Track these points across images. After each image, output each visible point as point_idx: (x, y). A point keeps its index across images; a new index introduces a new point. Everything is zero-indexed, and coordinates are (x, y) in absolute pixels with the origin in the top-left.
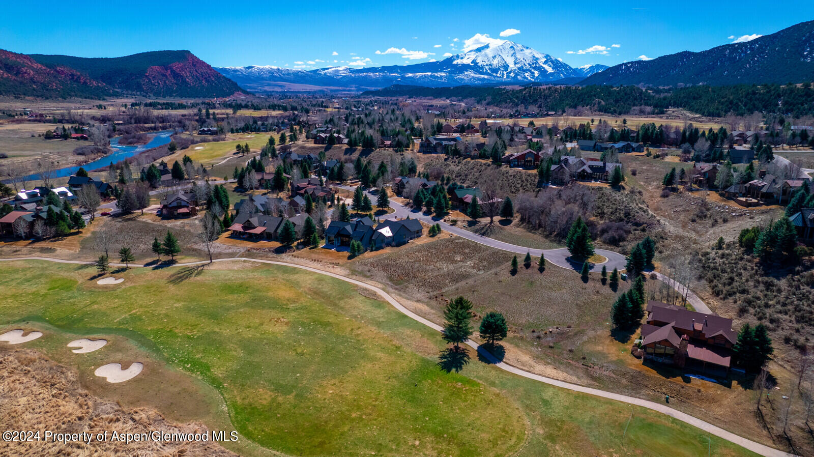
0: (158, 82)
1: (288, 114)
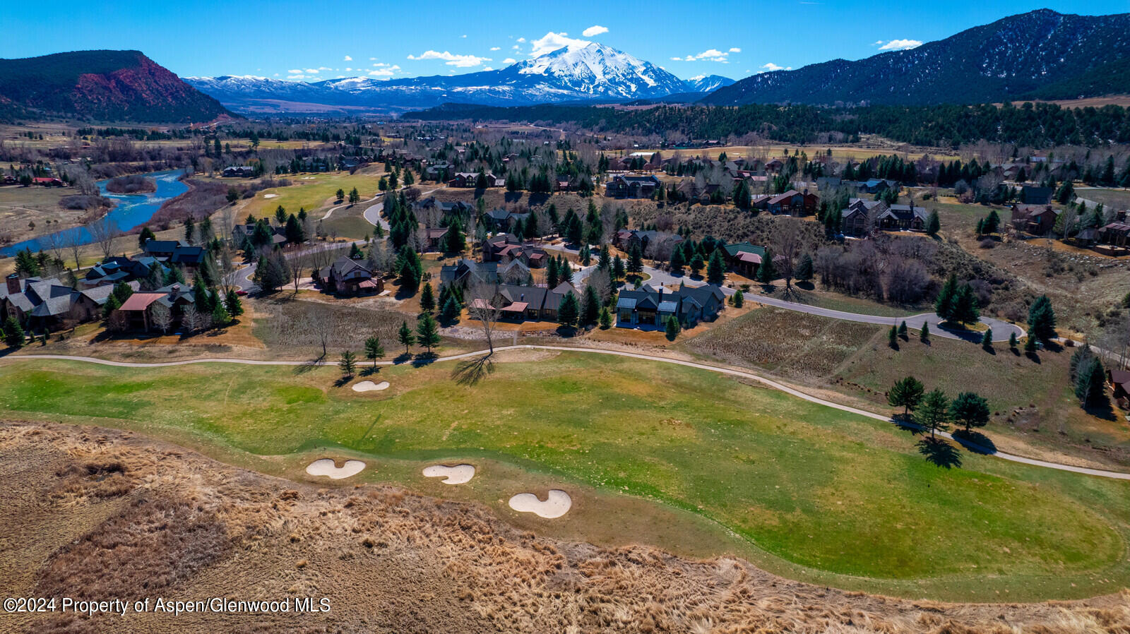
0: (99, 99)
1: (331, 145)
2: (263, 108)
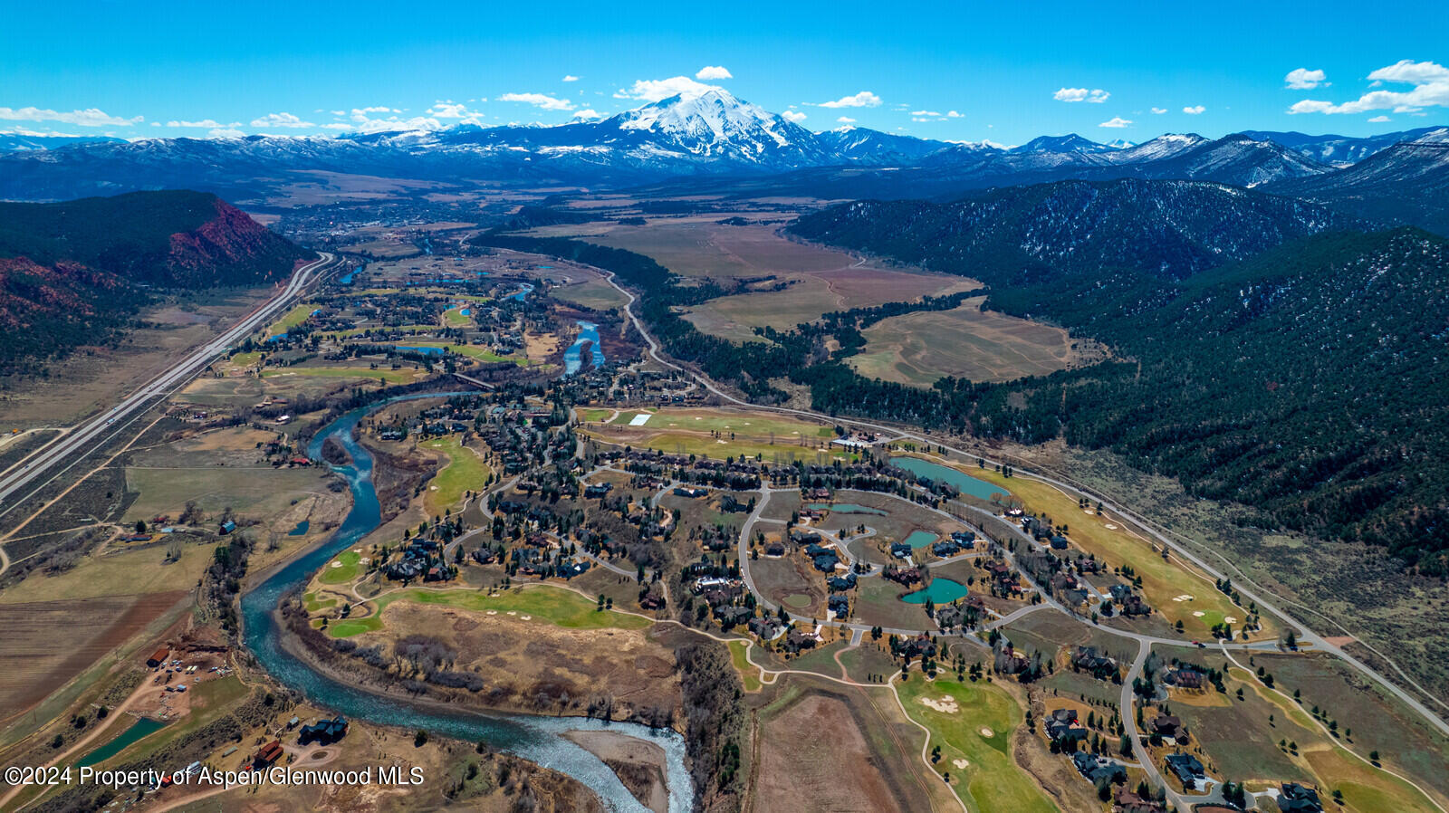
0: (190, 264)
1: (435, 376)
2: (308, 186)
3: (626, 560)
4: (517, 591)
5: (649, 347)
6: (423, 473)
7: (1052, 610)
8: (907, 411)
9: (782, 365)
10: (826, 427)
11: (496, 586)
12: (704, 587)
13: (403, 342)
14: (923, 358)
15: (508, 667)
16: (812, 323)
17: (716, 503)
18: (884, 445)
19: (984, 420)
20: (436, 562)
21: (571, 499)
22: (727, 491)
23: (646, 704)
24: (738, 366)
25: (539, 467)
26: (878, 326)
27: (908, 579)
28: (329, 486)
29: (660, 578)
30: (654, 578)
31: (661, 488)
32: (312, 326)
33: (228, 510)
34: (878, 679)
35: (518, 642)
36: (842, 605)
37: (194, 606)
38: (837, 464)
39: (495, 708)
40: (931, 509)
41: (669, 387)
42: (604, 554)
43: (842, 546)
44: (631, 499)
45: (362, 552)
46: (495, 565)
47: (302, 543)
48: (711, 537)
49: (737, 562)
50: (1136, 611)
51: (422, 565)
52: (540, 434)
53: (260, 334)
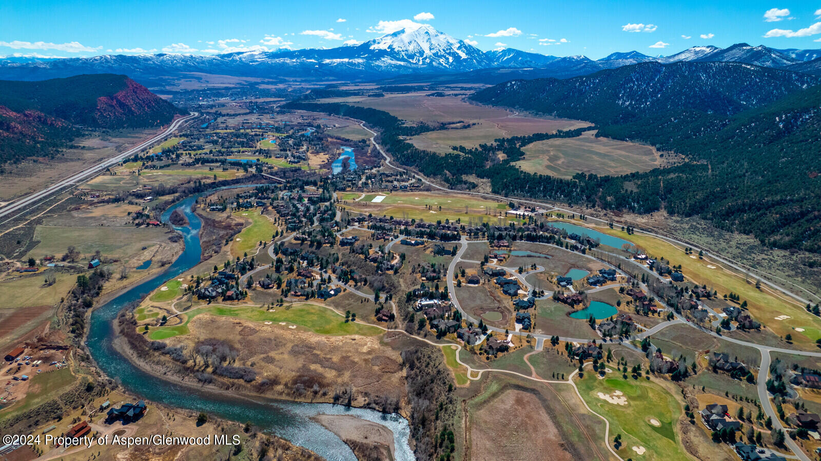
1: (249, 175)
2: (191, 81)
3: (366, 287)
4: (288, 308)
5: (385, 159)
6: (232, 231)
7: (683, 324)
8: (556, 194)
9: (471, 167)
10: (502, 203)
11: (273, 304)
12: (422, 306)
13: (232, 156)
14: (563, 162)
15: (275, 363)
16: (489, 144)
17: (430, 249)
18: (542, 214)
19: (609, 198)
20: (233, 287)
21: (330, 246)
22: (437, 242)
23: (379, 394)
24: (442, 168)
25: (310, 227)
26: (531, 146)
27: (573, 302)
28: (170, 239)
29: (391, 299)
30: (386, 299)
31: (392, 240)
32: (177, 148)
33: (98, 252)
34: (560, 377)
35: (285, 345)
36: (526, 320)
37: (53, 316)
38: (512, 226)
39: (262, 395)
40: (581, 254)
41: (398, 181)
42: (351, 283)
43: (522, 278)
44: (371, 246)
45: (183, 281)
46: (275, 290)
47: (143, 274)
48: (428, 271)
49: (446, 288)
50: (748, 326)
51: (223, 289)
52: (312, 207)
53: (145, 152)
